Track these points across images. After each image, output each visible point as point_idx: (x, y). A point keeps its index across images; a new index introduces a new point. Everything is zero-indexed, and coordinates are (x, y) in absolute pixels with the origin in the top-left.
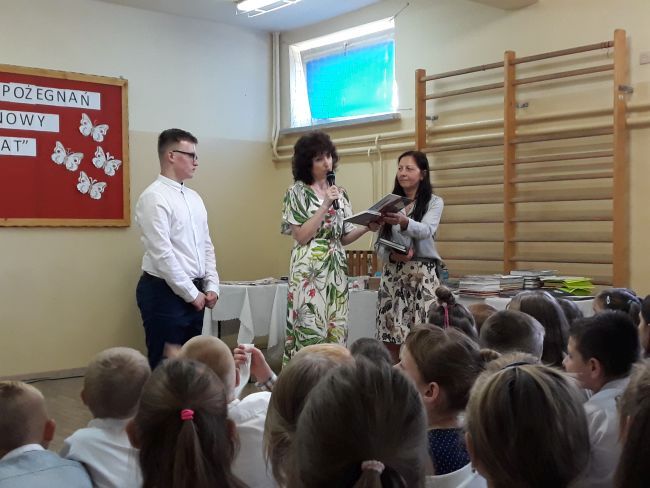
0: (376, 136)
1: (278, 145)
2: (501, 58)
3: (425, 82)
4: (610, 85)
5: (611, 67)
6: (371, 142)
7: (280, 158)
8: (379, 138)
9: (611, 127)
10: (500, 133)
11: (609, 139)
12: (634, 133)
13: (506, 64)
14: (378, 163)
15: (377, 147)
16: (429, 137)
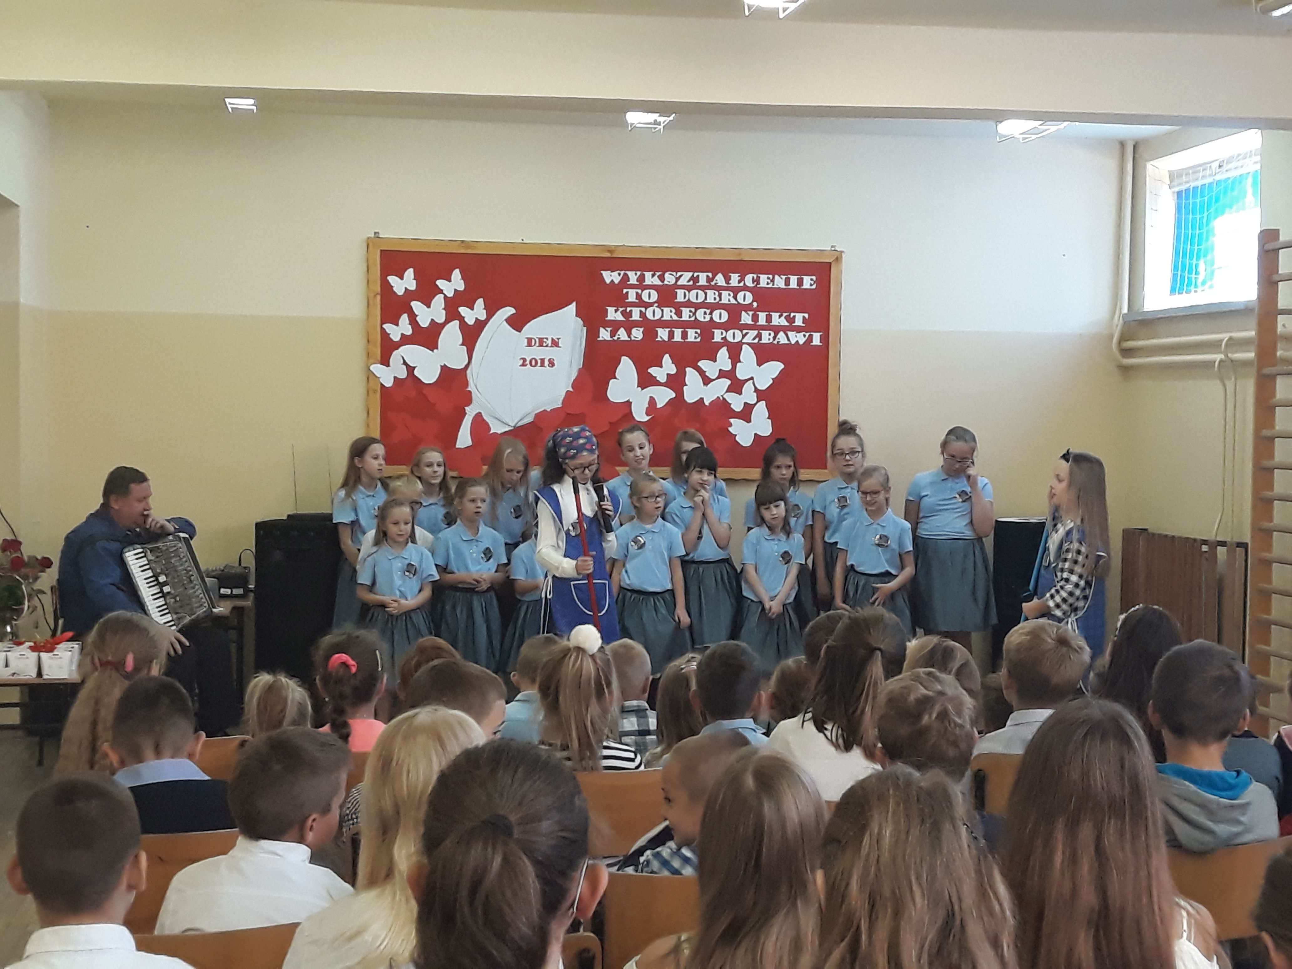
0: (1225, 336)
1: (1123, 338)
3: (1276, 252)
6: (1214, 346)
7: (1125, 361)
8: (1230, 339)
14: (1230, 384)
15: (1227, 356)
16: (1279, 345)
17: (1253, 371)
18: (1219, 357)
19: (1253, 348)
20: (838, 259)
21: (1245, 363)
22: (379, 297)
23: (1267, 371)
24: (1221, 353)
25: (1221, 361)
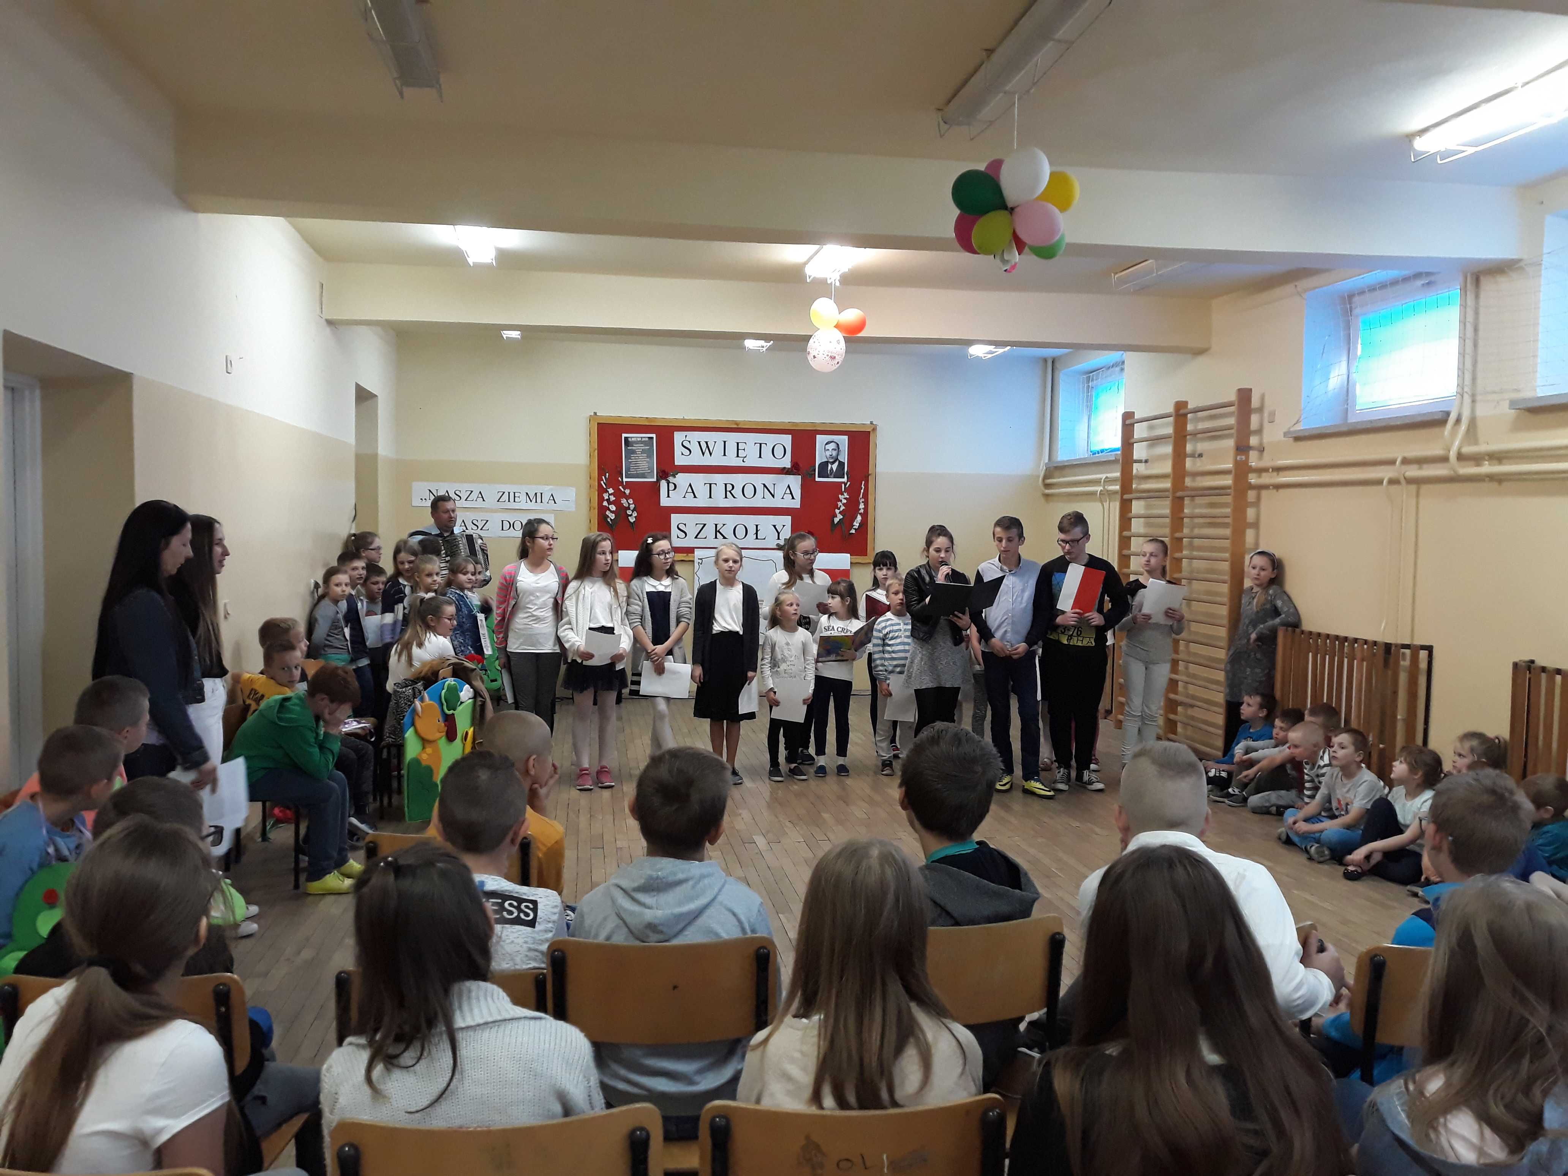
0: (1103, 476)
1: (1045, 477)
2: (1170, 409)
3: (1132, 425)
4: (1230, 443)
5: (1229, 428)
6: (1097, 482)
7: (1047, 491)
8: (1107, 478)
9: (1229, 488)
10: (1167, 484)
11: (1229, 499)
12: (1264, 493)
13: (1174, 415)
14: (1106, 505)
15: (1104, 487)
16: (1134, 481)
17: (1118, 497)
18: (1099, 489)
19: (1119, 483)
20: (874, 430)
21: (1115, 492)
22: (596, 451)
23: (1126, 497)
24: (1100, 486)
25: (1101, 491)
